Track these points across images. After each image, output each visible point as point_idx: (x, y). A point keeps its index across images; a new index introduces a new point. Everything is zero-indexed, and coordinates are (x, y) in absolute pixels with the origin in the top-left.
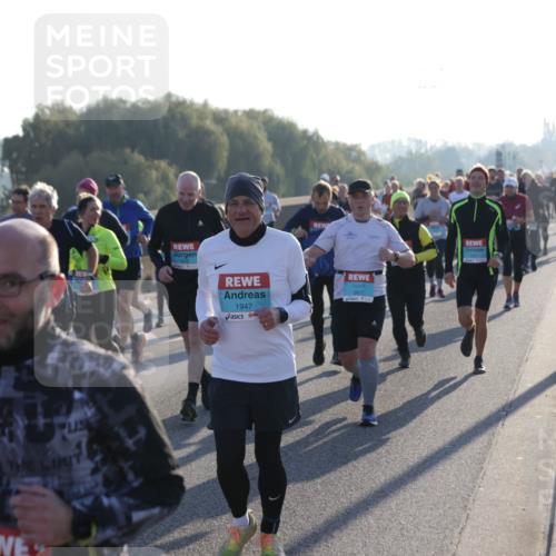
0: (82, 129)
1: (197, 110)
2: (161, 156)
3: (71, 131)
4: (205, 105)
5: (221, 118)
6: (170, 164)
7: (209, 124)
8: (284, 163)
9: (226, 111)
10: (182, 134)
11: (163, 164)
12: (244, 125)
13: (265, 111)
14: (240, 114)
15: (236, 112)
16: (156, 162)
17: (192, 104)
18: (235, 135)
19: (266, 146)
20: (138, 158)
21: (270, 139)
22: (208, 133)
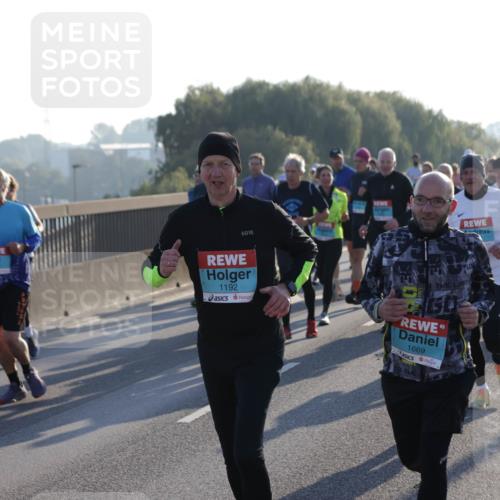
0: (230, 108)
1: (333, 92)
2: (299, 133)
3: (219, 111)
4: (340, 87)
5: (354, 99)
6: (308, 140)
7: (344, 105)
8: (411, 140)
9: (358, 93)
10: (319, 113)
11: (302, 140)
12: (376, 105)
13: (394, 93)
14: (371, 95)
15: (368, 94)
16: (295, 138)
17: (328, 86)
18: (367, 114)
19: (395, 124)
20: (279, 134)
21: (399, 117)
22: (343, 113)
